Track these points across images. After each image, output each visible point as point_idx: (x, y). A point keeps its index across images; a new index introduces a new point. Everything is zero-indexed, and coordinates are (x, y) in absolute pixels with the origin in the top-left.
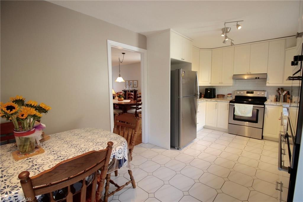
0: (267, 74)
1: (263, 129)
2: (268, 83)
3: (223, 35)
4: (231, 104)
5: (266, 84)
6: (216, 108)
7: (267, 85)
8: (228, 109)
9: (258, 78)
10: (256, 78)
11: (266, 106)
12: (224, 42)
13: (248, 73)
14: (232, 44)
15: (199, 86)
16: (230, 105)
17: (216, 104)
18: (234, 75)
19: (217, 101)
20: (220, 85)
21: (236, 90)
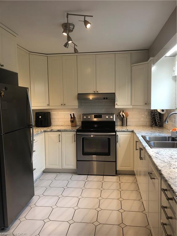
0: (115, 93)
1: (116, 162)
2: (117, 104)
3: (65, 34)
4: (78, 133)
5: (115, 105)
6: (59, 141)
7: (116, 107)
8: (75, 141)
9: (107, 98)
10: (104, 98)
11: (118, 133)
12: (66, 45)
13: (94, 92)
14: (76, 51)
15: (33, 110)
16: (77, 135)
17: (59, 135)
18: (78, 94)
19: (60, 131)
20: (62, 107)
21: (83, 114)
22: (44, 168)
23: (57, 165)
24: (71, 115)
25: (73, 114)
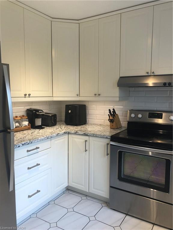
4: (112, 143)
6: (86, 151)
8: (107, 154)
9: (169, 84)
10: (165, 84)
13: (147, 73)
17: (86, 141)
18: (121, 77)
19: (87, 135)
20: (97, 99)
21: (130, 110)
22: (66, 185)
23: (82, 185)
24: (110, 110)
25: (114, 109)
